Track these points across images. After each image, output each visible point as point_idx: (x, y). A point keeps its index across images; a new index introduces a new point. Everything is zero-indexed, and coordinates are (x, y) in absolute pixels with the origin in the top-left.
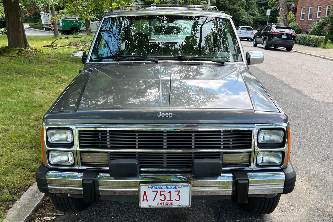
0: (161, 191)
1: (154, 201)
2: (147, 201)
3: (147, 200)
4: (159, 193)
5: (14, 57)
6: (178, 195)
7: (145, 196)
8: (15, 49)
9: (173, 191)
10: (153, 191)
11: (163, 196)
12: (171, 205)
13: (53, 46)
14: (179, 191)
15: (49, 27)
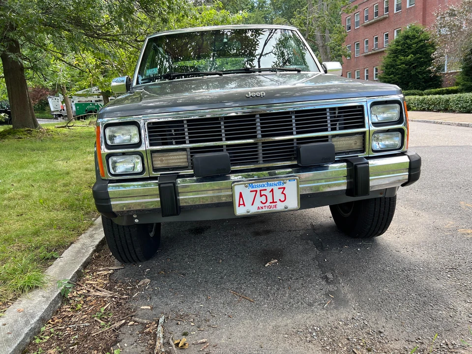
0: (261, 191)
1: (252, 204)
2: (245, 206)
3: (244, 204)
4: (258, 193)
5: (21, 138)
6: (282, 193)
7: (241, 199)
8: (22, 130)
9: (275, 188)
10: (251, 191)
11: (264, 197)
12: (274, 208)
13: (69, 127)
14: (284, 188)
15: (59, 113)
